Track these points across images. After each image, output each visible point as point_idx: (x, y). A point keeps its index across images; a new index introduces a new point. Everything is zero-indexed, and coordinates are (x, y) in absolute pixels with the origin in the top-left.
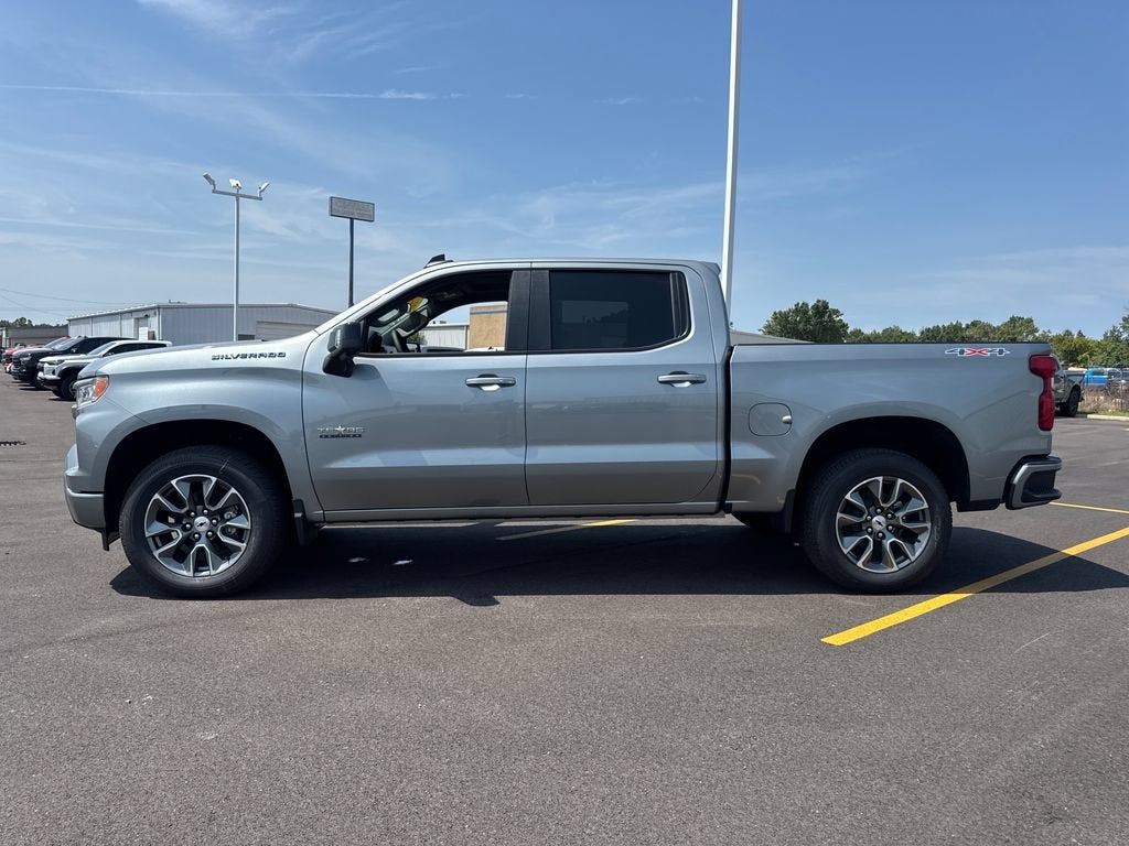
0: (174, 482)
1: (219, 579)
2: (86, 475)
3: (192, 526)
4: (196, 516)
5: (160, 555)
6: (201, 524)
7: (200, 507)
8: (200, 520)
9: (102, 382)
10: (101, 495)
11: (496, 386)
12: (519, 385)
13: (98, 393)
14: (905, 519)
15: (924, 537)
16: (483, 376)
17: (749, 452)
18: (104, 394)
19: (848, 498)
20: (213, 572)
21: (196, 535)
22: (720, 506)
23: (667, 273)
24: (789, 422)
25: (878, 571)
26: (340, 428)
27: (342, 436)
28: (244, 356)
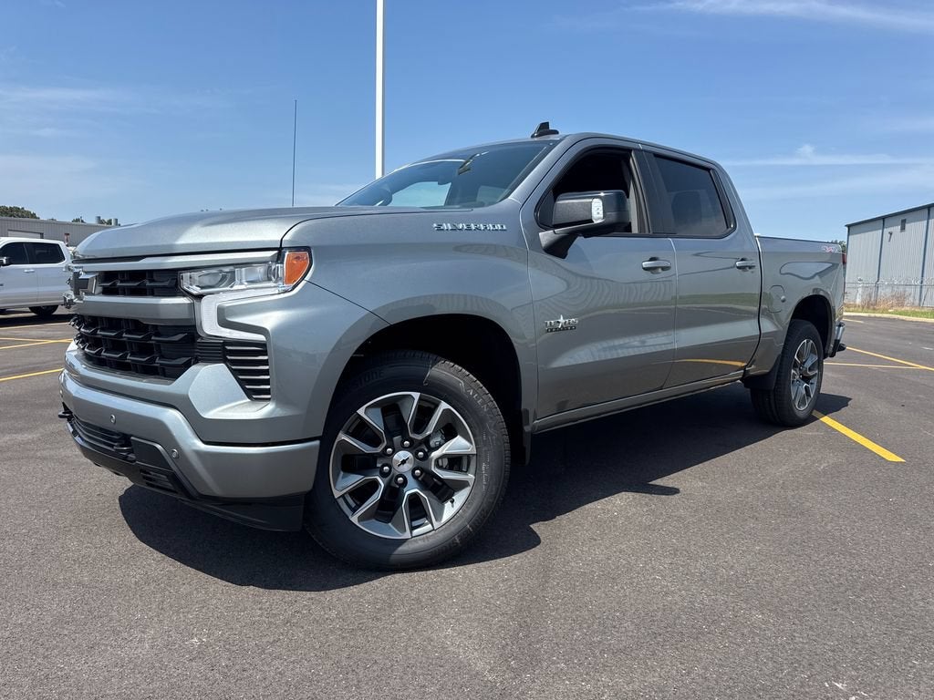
0: (361, 411)
1: (441, 536)
3: (390, 467)
4: (394, 452)
5: (360, 519)
6: (404, 462)
7: (397, 439)
8: (402, 455)
9: (298, 258)
10: (317, 443)
11: (660, 270)
12: (672, 268)
13: (293, 277)
14: (810, 369)
15: (814, 380)
16: (652, 259)
17: (768, 326)
18: (307, 278)
19: (796, 357)
20: (437, 525)
21: (400, 479)
22: (744, 373)
23: (708, 169)
24: (783, 301)
25: (801, 410)
26: (562, 320)
27: (564, 329)
28: (469, 229)
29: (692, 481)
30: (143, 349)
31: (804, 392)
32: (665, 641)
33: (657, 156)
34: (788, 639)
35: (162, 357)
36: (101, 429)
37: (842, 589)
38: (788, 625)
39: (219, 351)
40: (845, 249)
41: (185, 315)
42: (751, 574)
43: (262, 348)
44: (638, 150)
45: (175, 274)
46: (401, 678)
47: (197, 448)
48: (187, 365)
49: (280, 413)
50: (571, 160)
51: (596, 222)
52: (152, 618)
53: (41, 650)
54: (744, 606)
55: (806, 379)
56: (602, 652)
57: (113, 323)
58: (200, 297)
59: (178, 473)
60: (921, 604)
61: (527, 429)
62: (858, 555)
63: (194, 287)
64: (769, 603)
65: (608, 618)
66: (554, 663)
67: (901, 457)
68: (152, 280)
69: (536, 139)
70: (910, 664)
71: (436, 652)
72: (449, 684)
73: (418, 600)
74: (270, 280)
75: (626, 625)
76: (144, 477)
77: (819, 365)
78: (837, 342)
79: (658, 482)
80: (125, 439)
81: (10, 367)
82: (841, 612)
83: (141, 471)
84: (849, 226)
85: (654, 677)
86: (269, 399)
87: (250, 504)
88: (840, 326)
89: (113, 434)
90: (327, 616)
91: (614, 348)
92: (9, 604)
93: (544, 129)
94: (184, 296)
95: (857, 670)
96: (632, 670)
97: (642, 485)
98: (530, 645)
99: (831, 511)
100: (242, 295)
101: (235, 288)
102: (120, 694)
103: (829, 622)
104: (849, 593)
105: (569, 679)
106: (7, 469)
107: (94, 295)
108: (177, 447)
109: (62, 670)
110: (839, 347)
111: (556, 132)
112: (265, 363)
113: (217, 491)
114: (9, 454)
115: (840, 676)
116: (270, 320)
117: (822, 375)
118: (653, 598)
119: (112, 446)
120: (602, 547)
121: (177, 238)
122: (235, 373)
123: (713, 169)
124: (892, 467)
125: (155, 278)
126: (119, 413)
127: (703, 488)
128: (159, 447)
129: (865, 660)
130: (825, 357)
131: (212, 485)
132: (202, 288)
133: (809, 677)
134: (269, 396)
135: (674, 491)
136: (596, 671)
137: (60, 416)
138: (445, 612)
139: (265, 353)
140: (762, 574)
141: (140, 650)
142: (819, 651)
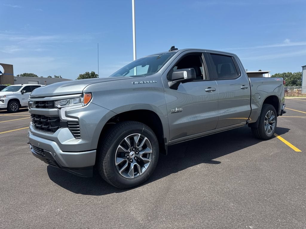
0: (125, 139)
2: (89, 142)
3: (129, 156)
4: (130, 152)
7: (132, 148)
9: (88, 96)
10: (95, 151)
11: (212, 91)
12: (216, 90)
13: (87, 101)
14: (272, 120)
15: (274, 124)
16: (208, 88)
17: (254, 107)
18: (91, 101)
19: (266, 116)
20: (141, 174)
21: (131, 160)
22: (247, 123)
23: (231, 57)
24: (260, 98)
25: (269, 134)
26: (177, 109)
27: (177, 112)
28: (144, 83)
29: (225, 159)
30: (47, 124)
31: (270, 128)
32: (199, 212)
33: (211, 54)
34: (239, 212)
35: (52, 126)
36: (37, 147)
37: (264, 196)
38: (241, 207)
39: (66, 124)
40: (301, 75)
41: (56, 114)
42: (234, 191)
43: (77, 123)
44: (204, 53)
45: (53, 102)
46: (115, 222)
47: (61, 153)
48: (58, 128)
49: (84, 142)
50: (180, 58)
51: (185, 78)
52: (48, 203)
53: (16, 212)
54: (228, 201)
55: (271, 124)
56: (178, 215)
57: (39, 116)
58: (60, 108)
59: (56, 160)
60: (289, 201)
61: (166, 144)
62: (273, 184)
63: (59, 105)
64: (237, 200)
65: (183, 204)
66: (162, 218)
67: (301, 150)
68: (48, 104)
69: (170, 52)
70: (277, 221)
71: (127, 214)
72: (128, 224)
73: (126, 198)
74: (80, 102)
75: (188, 207)
76: (48, 162)
77: (275, 119)
78: (282, 110)
79: (214, 160)
80: (42, 150)
81: (26, 124)
82: (260, 203)
83: (47, 160)
84: (303, 67)
85: (192, 223)
86: (80, 138)
87: (78, 169)
88: (283, 105)
89: (40, 149)
90: (98, 203)
91: (196, 117)
92: (10, 198)
93: (173, 48)
94: (56, 108)
95: (258, 222)
96: (185, 221)
97: (209, 161)
98: (156, 212)
99: (269, 169)
100: (72, 107)
101: (71, 105)
102: (34, 225)
103: (255, 207)
104: (265, 197)
105: (165, 223)
106: (18, 157)
107: (33, 108)
108: (55, 153)
109: (20, 217)
110: (283, 112)
111: (177, 49)
112: (78, 127)
113: (67, 166)
114: (19, 153)
115: (252, 224)
116: (80, 115)
117: (276, 122)
118: (200, 198)
119: (39, 152)
120: (189, 182)
121: (54, 91)
122: (71, 130)
123: (233, 56)
124: (296, 154)
125: (48, 103)
126: (40, 143)
127: (228, 161)
128: (50, 153)
129: (262, 219)
130: (278, 116)
131: (65, 164)
132: (61, 106)
133: (242, 224)
134: (80, 137)
135: (218, 163)
136: (174, 221)
137: (28, 143)
138: (133, 202)
139: (78, 124)
140: (238, 190)
141: (43, 212)
142: (248, 216)
